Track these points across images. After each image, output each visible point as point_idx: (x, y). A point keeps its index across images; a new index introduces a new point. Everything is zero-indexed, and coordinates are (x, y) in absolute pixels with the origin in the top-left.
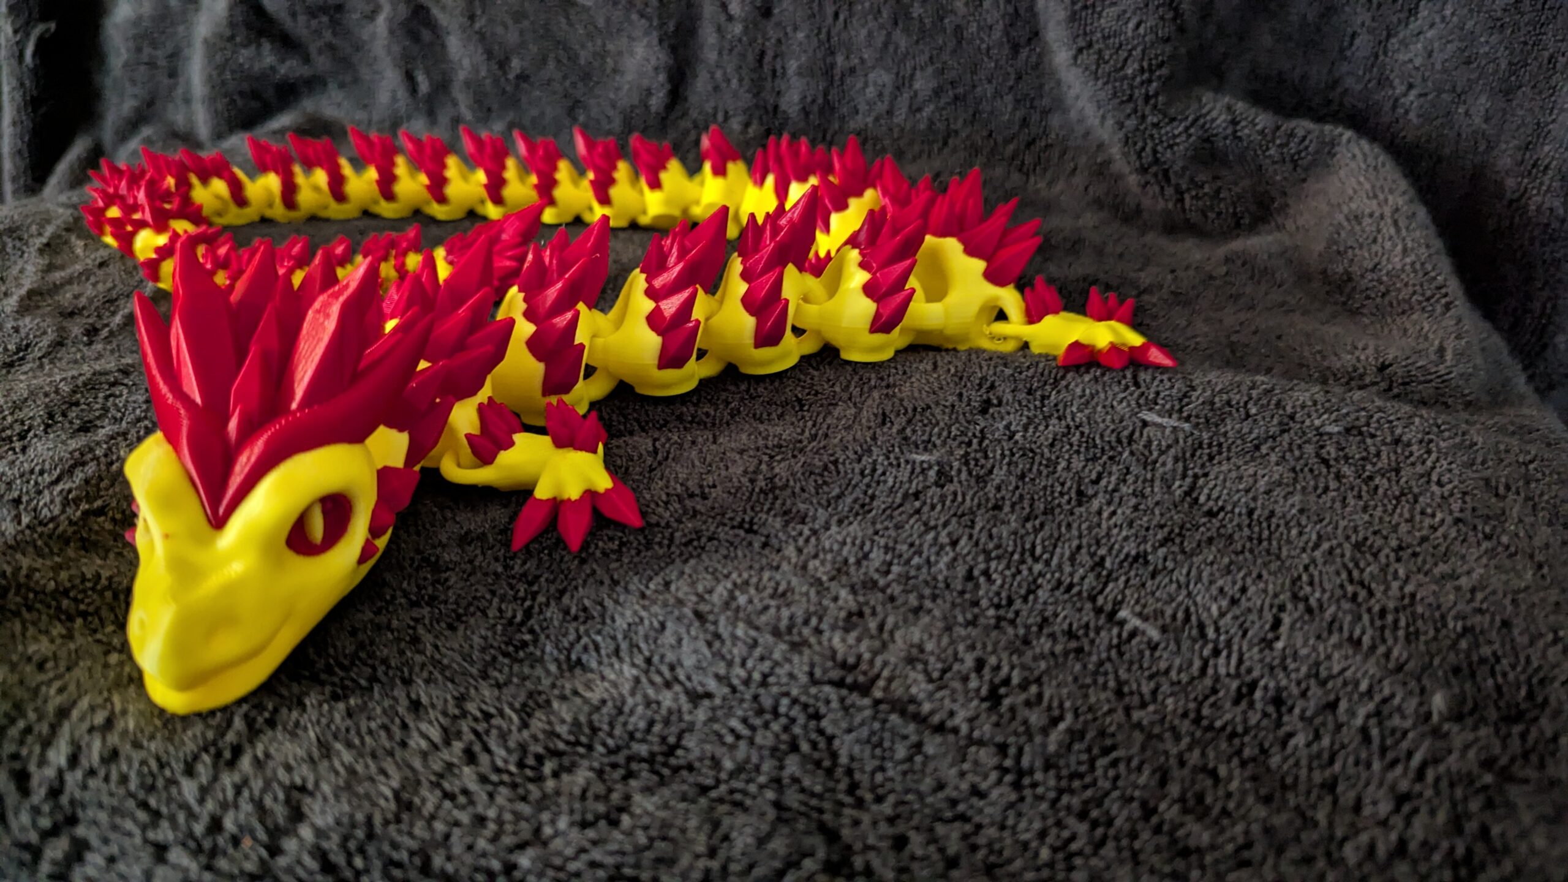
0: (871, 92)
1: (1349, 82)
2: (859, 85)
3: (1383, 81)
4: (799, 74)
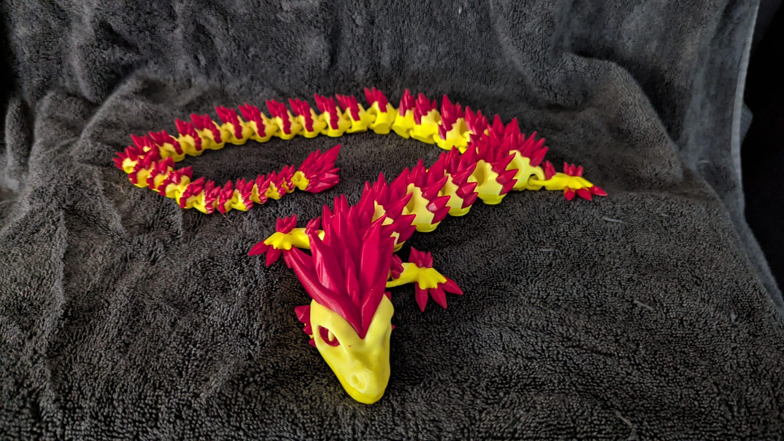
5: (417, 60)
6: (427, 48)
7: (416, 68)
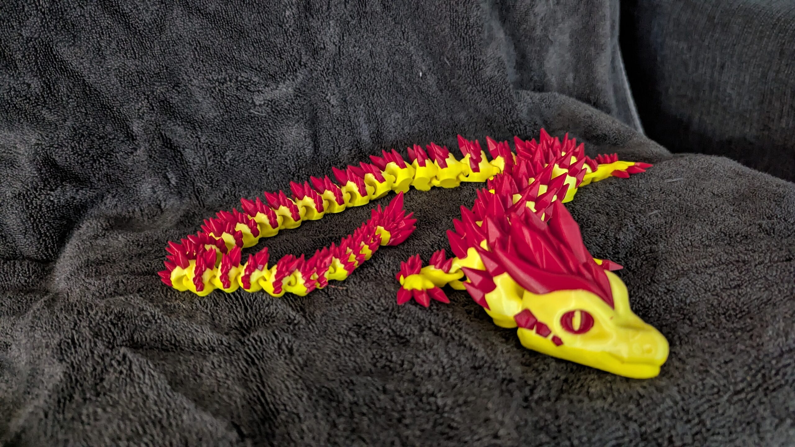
0: (393, 123)
1: (536, 78)
2: (389, 121)
3: (545, 75)
4: (366, 123)
5: (393, 130)
6: (399, 116)
7: (393, 137)
